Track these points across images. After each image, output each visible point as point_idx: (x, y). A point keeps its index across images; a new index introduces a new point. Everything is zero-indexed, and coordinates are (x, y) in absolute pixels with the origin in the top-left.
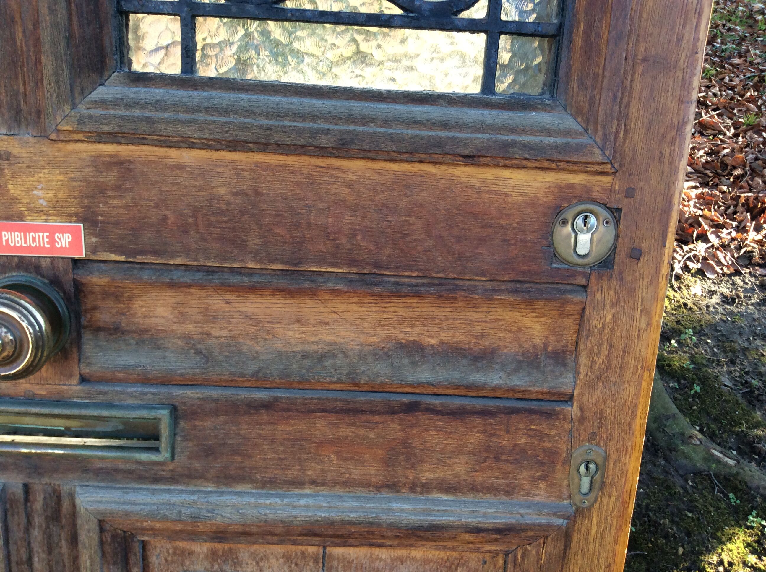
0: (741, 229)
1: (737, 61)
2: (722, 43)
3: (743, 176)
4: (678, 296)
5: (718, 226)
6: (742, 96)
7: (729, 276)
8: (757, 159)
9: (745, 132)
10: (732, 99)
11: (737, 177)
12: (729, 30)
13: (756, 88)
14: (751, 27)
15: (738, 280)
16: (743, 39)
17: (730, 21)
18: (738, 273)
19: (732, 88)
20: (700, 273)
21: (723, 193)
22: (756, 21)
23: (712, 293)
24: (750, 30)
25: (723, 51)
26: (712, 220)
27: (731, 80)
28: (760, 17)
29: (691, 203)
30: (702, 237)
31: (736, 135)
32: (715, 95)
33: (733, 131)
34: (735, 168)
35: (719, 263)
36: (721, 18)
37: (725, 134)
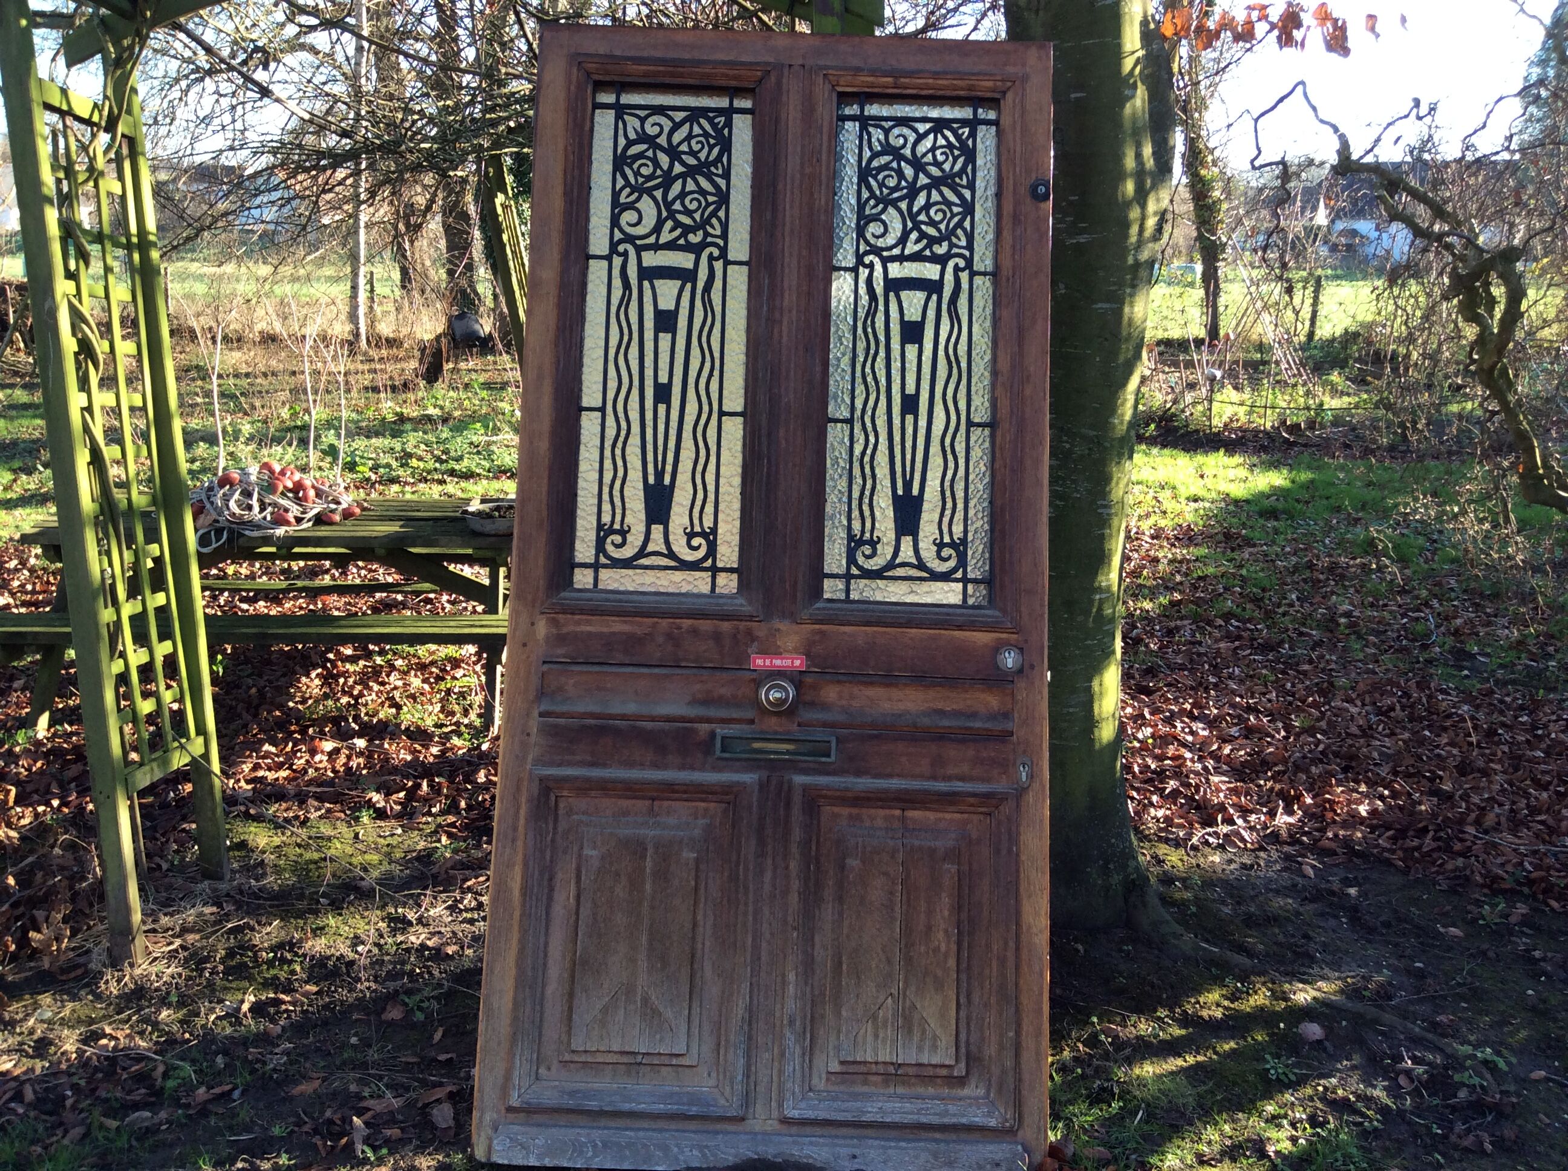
0: (1272, 814)
1: (1306, 667)
2: (1291, 649)
3: (1284, 772)
4: (1194, 861)
5: (1245, 812)
6: (1303, 702)
7: (1252, 850)
8: (1304, 757)
9: (1298, 736)
10: (1290, 704)
11: (1279, 772)
12: (1301, 634)
13: (1322, 692)
14: (1331, 631)
15: (1262, 854)
16: (1318, 644)
17: (1304, 625)
18: (1262, 848)
19: (1293, 695)
20: (1221, 847)
21: (1259, 786)
22: (1338, 625)
23: (1230, 861)
24: (1329, 635)
25: (1291, 657)
26: (1241, 807)
27: (1293, 686)
28: (1343, 620)
29: (1222, 795)
30: (1230, 821)
31: (1286, 738)
32: (1270, 701)
33: (1283, 733)
34: (1276, 765)
35: (1243, 840)
36: (1292, 622)
37: (1273, 737)
